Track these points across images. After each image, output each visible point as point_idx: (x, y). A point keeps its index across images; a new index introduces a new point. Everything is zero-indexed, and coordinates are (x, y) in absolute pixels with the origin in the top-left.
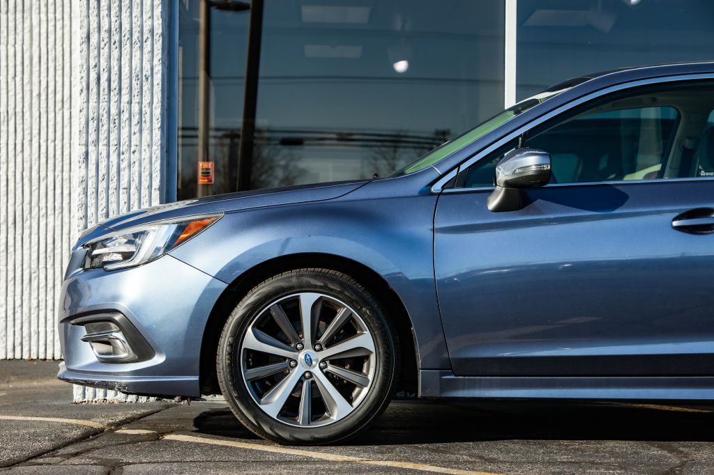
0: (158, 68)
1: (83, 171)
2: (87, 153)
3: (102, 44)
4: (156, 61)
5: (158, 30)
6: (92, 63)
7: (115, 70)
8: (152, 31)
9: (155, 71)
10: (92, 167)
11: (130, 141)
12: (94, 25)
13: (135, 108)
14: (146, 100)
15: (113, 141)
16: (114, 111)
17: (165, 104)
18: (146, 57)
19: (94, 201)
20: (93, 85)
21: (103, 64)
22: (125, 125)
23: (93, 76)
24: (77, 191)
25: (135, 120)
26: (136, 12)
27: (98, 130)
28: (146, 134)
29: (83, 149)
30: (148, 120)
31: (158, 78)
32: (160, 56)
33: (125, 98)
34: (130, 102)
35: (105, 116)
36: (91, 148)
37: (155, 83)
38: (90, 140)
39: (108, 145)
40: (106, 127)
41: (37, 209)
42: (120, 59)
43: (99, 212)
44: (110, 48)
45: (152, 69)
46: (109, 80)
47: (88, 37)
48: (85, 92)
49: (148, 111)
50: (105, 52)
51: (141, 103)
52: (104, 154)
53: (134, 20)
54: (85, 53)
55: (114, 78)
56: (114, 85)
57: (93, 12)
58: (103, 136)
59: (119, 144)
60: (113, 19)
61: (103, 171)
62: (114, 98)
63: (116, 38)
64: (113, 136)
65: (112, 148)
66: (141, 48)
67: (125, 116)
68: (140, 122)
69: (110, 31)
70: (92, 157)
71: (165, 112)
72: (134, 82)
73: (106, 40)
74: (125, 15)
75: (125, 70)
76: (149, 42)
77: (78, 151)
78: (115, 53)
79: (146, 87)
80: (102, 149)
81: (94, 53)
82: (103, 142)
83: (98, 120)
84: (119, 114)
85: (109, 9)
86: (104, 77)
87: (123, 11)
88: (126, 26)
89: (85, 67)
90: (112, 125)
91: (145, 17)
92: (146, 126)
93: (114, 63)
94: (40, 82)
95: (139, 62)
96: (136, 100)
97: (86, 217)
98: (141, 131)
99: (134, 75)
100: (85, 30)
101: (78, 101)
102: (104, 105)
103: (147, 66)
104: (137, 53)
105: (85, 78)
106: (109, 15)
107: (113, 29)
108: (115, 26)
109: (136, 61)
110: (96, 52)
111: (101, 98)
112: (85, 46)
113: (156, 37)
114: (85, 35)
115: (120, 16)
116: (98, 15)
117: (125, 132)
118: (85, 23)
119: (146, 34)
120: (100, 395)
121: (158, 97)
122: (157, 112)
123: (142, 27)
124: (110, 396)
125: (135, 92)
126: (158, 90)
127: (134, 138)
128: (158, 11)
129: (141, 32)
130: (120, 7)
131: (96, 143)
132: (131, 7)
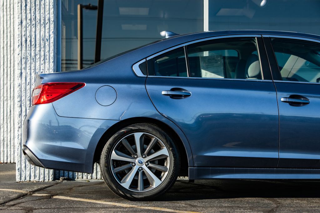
0: (52, 36)
1: (20, 81)
2: (21, 73)
3: (28, 25)
4: (51, 33)
5: (52, 19)
6: (23, 34)
7: (33, 37)
8: (49, 20)
9: (51, 37)
10: (24, 79)
11: (40, 68)
12: (24, 17)
13: (42, 53)
14: (47, 50)
15: (33, 68)
16: (33, 54)
17: (56, 51)
18: (47, 31)
19: (24, 94)
20: (24, 43)
21: (28, 34)
22: (38, 61)
23: (24, 39)
24: (17, 89)
25: (42, 59)
26: (42, 11)
27: (26, 63)
28: (47, 64)
29: (20, 71)
30: (48, 58)
31: (52, 40)
32: (53, 31)
33: (38, 49)
34: (40, 51)
35: (29, 57)
36: (23, 71)
37: (51, 42)
38: (23, 67)
39: (31, 69)
40: (29, 62)
41: (3, 97)
42: (35, 32)
43: (27, 99)
44: (31, 27)
45: (50, 36)
46: (31, 41)
47: (22, 22)
48: (20, 46)
49: (48, 54)
50: (29, 29)
51: (45, 51)
52: (29, 73)
53: (42, 15)
54: (20, 29)
55: (33, 40)
56: (33, 43)
57: (24, 11)
58: (28, 65)
59: (35, 69)
60: (32, 14)
61: (28, 80)
62: (33, 49)
63: (34, 22)
64: (33, 66)
65: (32, 71)
66: (45, 27)
67: (38, 57)
68: (44, 59)
69: (31, 20)
70: (24, 75)
71: (56, 55)
72: (41, 42)
73: (29, 24)
74: (37, 13)
75: (38, 37)
76: (48, 24)
77: (17, 72)
78: (33, 29)
79: (47, 44)
80: (28, 71)
81: (24, 29)
82: (28, 68)
83: (26, 58)
84: (35, 56)
85: (31, 10)
86: (28, 39)
87: (37, 11)
88: (38, 17)
89: (20, 35)
90: (32, 61)
91: (46, 13)
92: (47, 61)
93: (33, 34)
94: (4, 42)
95: (43, 33)
96: (42, 49)
97: (21, 101)
98: (45, 63)
99: (41, 39)
100: (20, 19)
101: (17, 50)
102: (28, 52)
103: (47, 35)
104: (43, 29)
105: (20, 41)
106: (31, 13)
107: (32, 19)
108: (33, 17)
109: (42, 33)
110: (25, 29)
111: (27, 49)
112: (20, 26)
113: (51, 22)
114: (20, 22)
115: (35, 13)
116: (26, 13)
117: (38, 64)
118: (20, 16)
119: (47, 21)
120: (28, 179)
121: (52, 48)
122: (52, 55)
123: (45, 18)
124: (32, 179)
125: (42, 46)
126: (52, 45)
127: (41, 66)
128: (52, 11)
129: (45, 20)
130: (35, 9)
131: (25, 68)
132: (40, 9)
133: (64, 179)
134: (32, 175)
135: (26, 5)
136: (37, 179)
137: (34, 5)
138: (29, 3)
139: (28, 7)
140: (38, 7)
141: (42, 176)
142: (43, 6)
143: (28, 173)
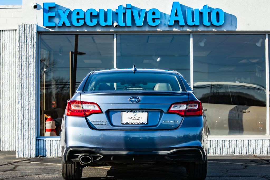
0: (35, 83)
1: (18, 106)
2: (19, 102)
4: (34, 81)
5: (35, 74)
6: (20, 82)
8: (33, 74)
9: (34, 83)
10: (20, 105)
11: (29, 99)
12: (20, 73)
13: (30, 92)
14: (32, 90)
15: (25, 99)
16: (25, 92)
17: (36, 91)
18: (32, 80)
19: (21, 112)
20: (20, 87)
21: (22, 82)
22: (27, 95)
23: (20, 84)
24: (17, 110)
25: (29, 94)
26: (30, 70)
27: (21, 97)
30: (32, 94)
31: (35, 85)
32: (35, 80)
33: (27, 89)
34: (28, 90)
35: (23, 93)
36: (20, 101)
37: (34, 86)
38: (20, 99)
40: (23, 96)
42: (26, 81)
43: (22, 115)
44: (24, 78)
45: (33, 83)
46: (24, 85)
47: (19, 76)
48: (18, 88)
49: (32, 92)
50: (23, 79)
51: (31, 90)
52: (23, 102)
53: (29, 72)
54: (18, 79)
55: (25, 85)
56: (25, 86)
57: (20, 70)
58: (22, 98)
60: (25, 72)
61: (22, 105)
62: (25, 89)
63: (25, 76)
65: (25, 101)
66: (31, 78)
67: (27, 93)
68: (31, 95)
70: (20, 103)
72: (29, 86)
73: (23, 76)
74: (27, 71)
75: (27, 83)
76: (33, 76)
77: (17, 101)
78: (25, 79)
79: (32, 87)
80: (22, 101)
81: (20, 79)
82: (22, 99)
83: (21, 94)
88: (27, 73)
89: (18, 83)
90: (24, 95)
91: (32, 71)
92: (32, 95)
93: (25, 82)
96: (30, 90)
97: (19, 116)
98: (31, 97)
99: (29, 84)
100: (18, 74)
101: (17, 90)
102: (23, 91)
103: (32, 82)
104: (30, 79)
105: (18, 85)
106: (24, 71)
108: (25, 73)
109: (30, 81)
110: (21, 79)
111: (22, 89)
112: (18, 78)
113: (34, 76)
114: (18, 75)
115: (26, 71)
116: (21, 71)
117: (27, 97)
118: (18, 73)
119: (32, 75)
120: (22, 156)
121: (34, 89)
122: (34, 92)
123: (31, 73)
124: (25, 156)
125: (30, 88)
126: (34, 87)
127: (29, 98)
128: (35, 70)
129: (31, 75)
130: (26, 69)
131: (21, 99)
132: (28, 69)
133: (41, 156)
134: (25, 154)
135: (22, 67)
136: (27, 156)
137: (25, 67)
138: (23, 66)
139: (23, 68)
140: (27, 68)
141: (29, 155)
142: (30, 67)
143: (22, 153)
